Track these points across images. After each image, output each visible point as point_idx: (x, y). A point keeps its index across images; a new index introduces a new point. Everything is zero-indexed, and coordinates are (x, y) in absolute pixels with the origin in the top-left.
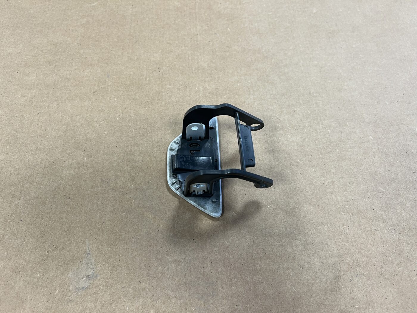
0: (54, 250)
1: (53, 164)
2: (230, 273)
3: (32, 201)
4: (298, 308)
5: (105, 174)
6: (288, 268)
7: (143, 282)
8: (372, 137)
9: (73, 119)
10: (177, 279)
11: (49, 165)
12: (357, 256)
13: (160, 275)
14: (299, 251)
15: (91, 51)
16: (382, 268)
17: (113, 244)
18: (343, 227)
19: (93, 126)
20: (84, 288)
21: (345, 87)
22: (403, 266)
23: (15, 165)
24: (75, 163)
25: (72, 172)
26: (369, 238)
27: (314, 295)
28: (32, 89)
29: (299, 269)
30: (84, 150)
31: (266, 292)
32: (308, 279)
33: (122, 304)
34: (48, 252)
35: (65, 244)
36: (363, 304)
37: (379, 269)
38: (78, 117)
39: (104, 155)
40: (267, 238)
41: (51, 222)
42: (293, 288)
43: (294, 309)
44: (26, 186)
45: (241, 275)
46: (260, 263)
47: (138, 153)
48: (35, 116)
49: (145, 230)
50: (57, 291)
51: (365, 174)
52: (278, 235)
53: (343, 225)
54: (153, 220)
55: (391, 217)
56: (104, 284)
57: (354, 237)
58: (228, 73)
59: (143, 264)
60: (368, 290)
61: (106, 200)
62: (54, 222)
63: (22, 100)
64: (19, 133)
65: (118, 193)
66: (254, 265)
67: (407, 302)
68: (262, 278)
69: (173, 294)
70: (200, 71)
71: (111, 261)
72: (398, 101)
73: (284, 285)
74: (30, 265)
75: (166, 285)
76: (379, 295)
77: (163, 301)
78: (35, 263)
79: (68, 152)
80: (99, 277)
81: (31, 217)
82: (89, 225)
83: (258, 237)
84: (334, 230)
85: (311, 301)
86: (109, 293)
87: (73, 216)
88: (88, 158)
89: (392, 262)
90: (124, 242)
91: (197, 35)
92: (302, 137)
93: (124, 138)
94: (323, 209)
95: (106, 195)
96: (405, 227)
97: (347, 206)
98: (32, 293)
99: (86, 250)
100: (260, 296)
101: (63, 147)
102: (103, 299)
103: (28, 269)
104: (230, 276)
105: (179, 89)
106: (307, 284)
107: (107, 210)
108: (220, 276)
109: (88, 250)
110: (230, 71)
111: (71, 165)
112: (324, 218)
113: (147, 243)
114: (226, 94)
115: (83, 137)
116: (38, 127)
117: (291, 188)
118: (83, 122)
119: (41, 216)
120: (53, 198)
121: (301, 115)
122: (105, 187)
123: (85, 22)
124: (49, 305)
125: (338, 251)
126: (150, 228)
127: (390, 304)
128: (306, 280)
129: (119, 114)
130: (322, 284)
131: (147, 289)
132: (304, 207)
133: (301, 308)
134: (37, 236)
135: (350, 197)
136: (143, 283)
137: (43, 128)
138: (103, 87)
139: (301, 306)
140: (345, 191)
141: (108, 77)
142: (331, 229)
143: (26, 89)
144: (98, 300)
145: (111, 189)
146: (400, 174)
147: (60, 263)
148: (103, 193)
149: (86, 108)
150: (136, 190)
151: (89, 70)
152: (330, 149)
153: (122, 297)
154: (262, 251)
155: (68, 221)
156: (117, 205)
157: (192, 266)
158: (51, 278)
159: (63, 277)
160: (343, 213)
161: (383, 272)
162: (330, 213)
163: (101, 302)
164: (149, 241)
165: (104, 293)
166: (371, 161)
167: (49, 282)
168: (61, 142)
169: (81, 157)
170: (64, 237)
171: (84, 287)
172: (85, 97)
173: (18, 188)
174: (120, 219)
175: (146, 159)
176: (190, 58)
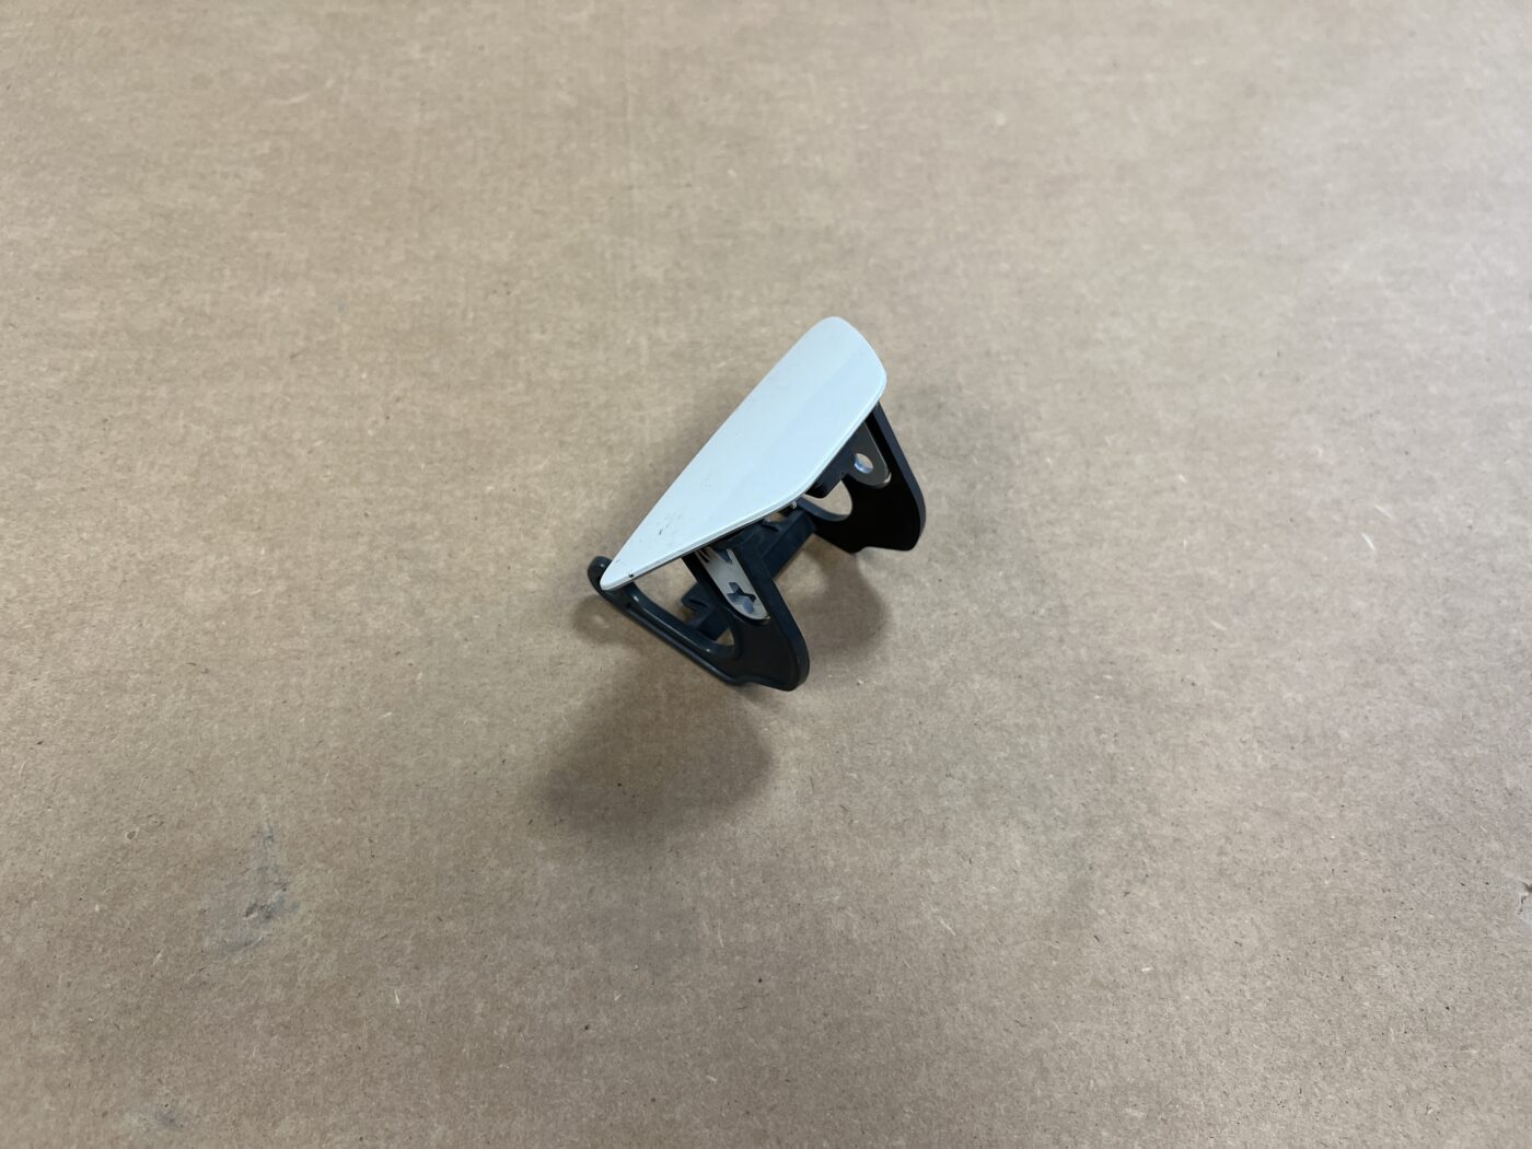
0: (150, 831)
1: (154, 568)
2: (739, 883)
3: (80, 681)
4: (958, 981)
5: (324, 596)
6: (924, 863)
7: (451, 918)
8: (1184, 474)
9: (222, 435)
10: (563, 907)
11: (140, 572)
12: (1144, 821)
13: (506, 895)
14: (958, 809)
15: (284, 234)
16: (1222, 853)
17: (352, 806)
18: (1098, 736)
19: (289, 456)
20: (252, 945)
21: (1100, 336)
22: (1289, 847)
23: (23, 576)
24: (227, 566)
25: (217, 592)
26: (1181, 768)
27: (1010, 939)
28: (85, 346)
29: (960, 864)
30: (256, 526)
31: (855, 936)
32: (988, 894)
33: (380, 988)
34: (131, 836)
35: (189, 810)
36: (1167, 963)
37: (1213, 858)
38: (239, 431)
39: (323, 539)
40: (855, 776)
41: (144, 745)
42: (942, 922)
43: (947, 985)
44: (58, 636)
45: (772, 887)
46: (834, 850)
47: (437, 533)
48: (92, 427)
49: (459, 761)
50: (159, 955)
51: (1164, 582)
52: (892, 765)
53: (1099, 731)
54: (484, 730)
55: (1249, 705)
56: (319, 928)
57: (1133, 765)
58: (730, 296)
59: (451, 864)
60: (1181, 919)
61: (328, 676)
62: (153, 745)
63: (52, 380)
64: (40, 478)
65: (368, 653)
66: (815, 857)
67: (1307, 954)
68: (840, 893)
69: (548, 952)
70: (639, 293)
71: (342, 858)
72: (1260, 374)
73: (913, 914)
74: (68, 879)
75: (527, 927)
76: (1214, 936)
77: (514, 975)
78: (84, 870)
79: (205, 532)
80: (301, 911)
81: (73, 730)
82: (271, 750)
83: (826, 772)
84: (1070, 745)
85: (1002, 960)
86: (333, 956)
87: (216, 726)
88: (272, 550)
89: (1253, 837)
90: (386, 798)
91: (631, 188)
92: (964, 481)
93: (391, 490)
94: (1035, 685)
95: (330, 661)
96: (1292, 732)
97: (1109, 677)
98: (74, 965)
99: (259, 827)
100: (834, 949)
101: (189, 517)
102: (317, 974)
103: (59, 892)
104: (736, 892)
105: (571, 344)
106: (986, 908)
107: (332, 704)
108: (706, 894)
109: (266, 829)
110: (738, 293)
111: (214, 571)
112: (1039, 712)
113: (466, 799)
114: (724, 358)
115: (255, 488)
116: (105, 460)
117: (932, 626)
118: (255, 443)
119: (111, 728)
120: (150, 672)
121: (960, 415)
122: (327, 636)
123: (266, 151)
124: (131, 1000)
125: (1083, 809)
126: (475, 756)
127: (1252, 960)
128: (983, 897)
129: (374, 418)
130: (1036, 907)
131: (464, 941)
132: (973, 681)
133: (968, 982)
134: (95, 788)
135: (1120, 650)
136: (451, 923)
137: (119, 462)
138: (322, 338)
139: (968, 975)
140: (1101, 633)
141: (341, 309)
142: (1060, 744)
143: (65, 347)
144: (300, 979)
145: (345, 642)
146: (1273, 580)
147: (172, 869)
148: (320, 655)
149: (267, 402)
150: (430, 643)
151: (278, 291)
152: (1053, 511)
153: (380, 967)
154: (841, 814)
155: (201, 740)
156: (365, 689)
157: (612, 866)
158: (138, 918)
159: (180, 912)
160: (1097, 697)
161: (1225, 866)
162: (1057, 699)
163: (308, 983)
164: (470, 796)
165: (317, 955)
166: (1182, 544)
167: (132, 928)
168: (180, 503)
169: (249, 549)
170: (185, 789)
171: (250, 942)
172: (264, 368)
173: (33, 643)
174: (376, 731)
175: (463, 550)
176: (608, 255)
